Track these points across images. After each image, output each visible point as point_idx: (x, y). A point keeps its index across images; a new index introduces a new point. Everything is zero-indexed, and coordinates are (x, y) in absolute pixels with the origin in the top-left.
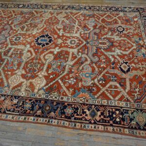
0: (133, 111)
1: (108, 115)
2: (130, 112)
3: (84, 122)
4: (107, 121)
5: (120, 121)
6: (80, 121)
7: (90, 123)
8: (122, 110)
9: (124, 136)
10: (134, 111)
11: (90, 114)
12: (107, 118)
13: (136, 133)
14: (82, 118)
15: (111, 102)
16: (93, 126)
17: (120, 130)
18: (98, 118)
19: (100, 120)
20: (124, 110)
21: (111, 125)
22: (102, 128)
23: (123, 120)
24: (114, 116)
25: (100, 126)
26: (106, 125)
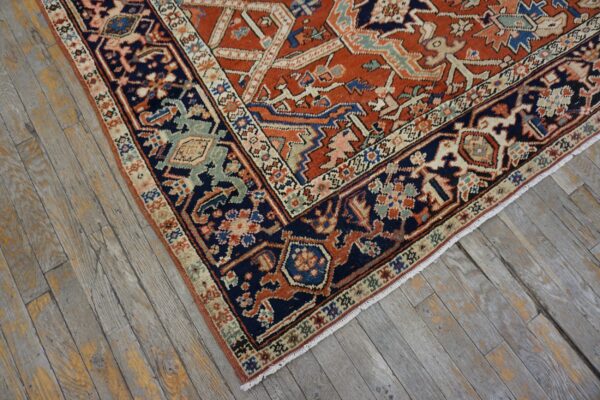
0: (206, 116)
1: (142, 60)
2: (197, 110)
3: (80, 21)
4: (118, 70)
5: (140, 100)
6: (74, 10)
7: (85, 36)
8: (188, 86)
9: (99, 134)
10: (211, 119)
11: (114, 21)
12: (131, 65)
13: (130, 158)
14: (87, 9)
15: (198, 45)
16: (80, 46)
17: (110, 114)
18: (113, 43)
19: (110, 51)
20: (193, 90)
21: (113, 86)
22: (86, 68)
23: (154, 104)
24: (152, 77)
25: (90, 63)
26: (104, 74)
